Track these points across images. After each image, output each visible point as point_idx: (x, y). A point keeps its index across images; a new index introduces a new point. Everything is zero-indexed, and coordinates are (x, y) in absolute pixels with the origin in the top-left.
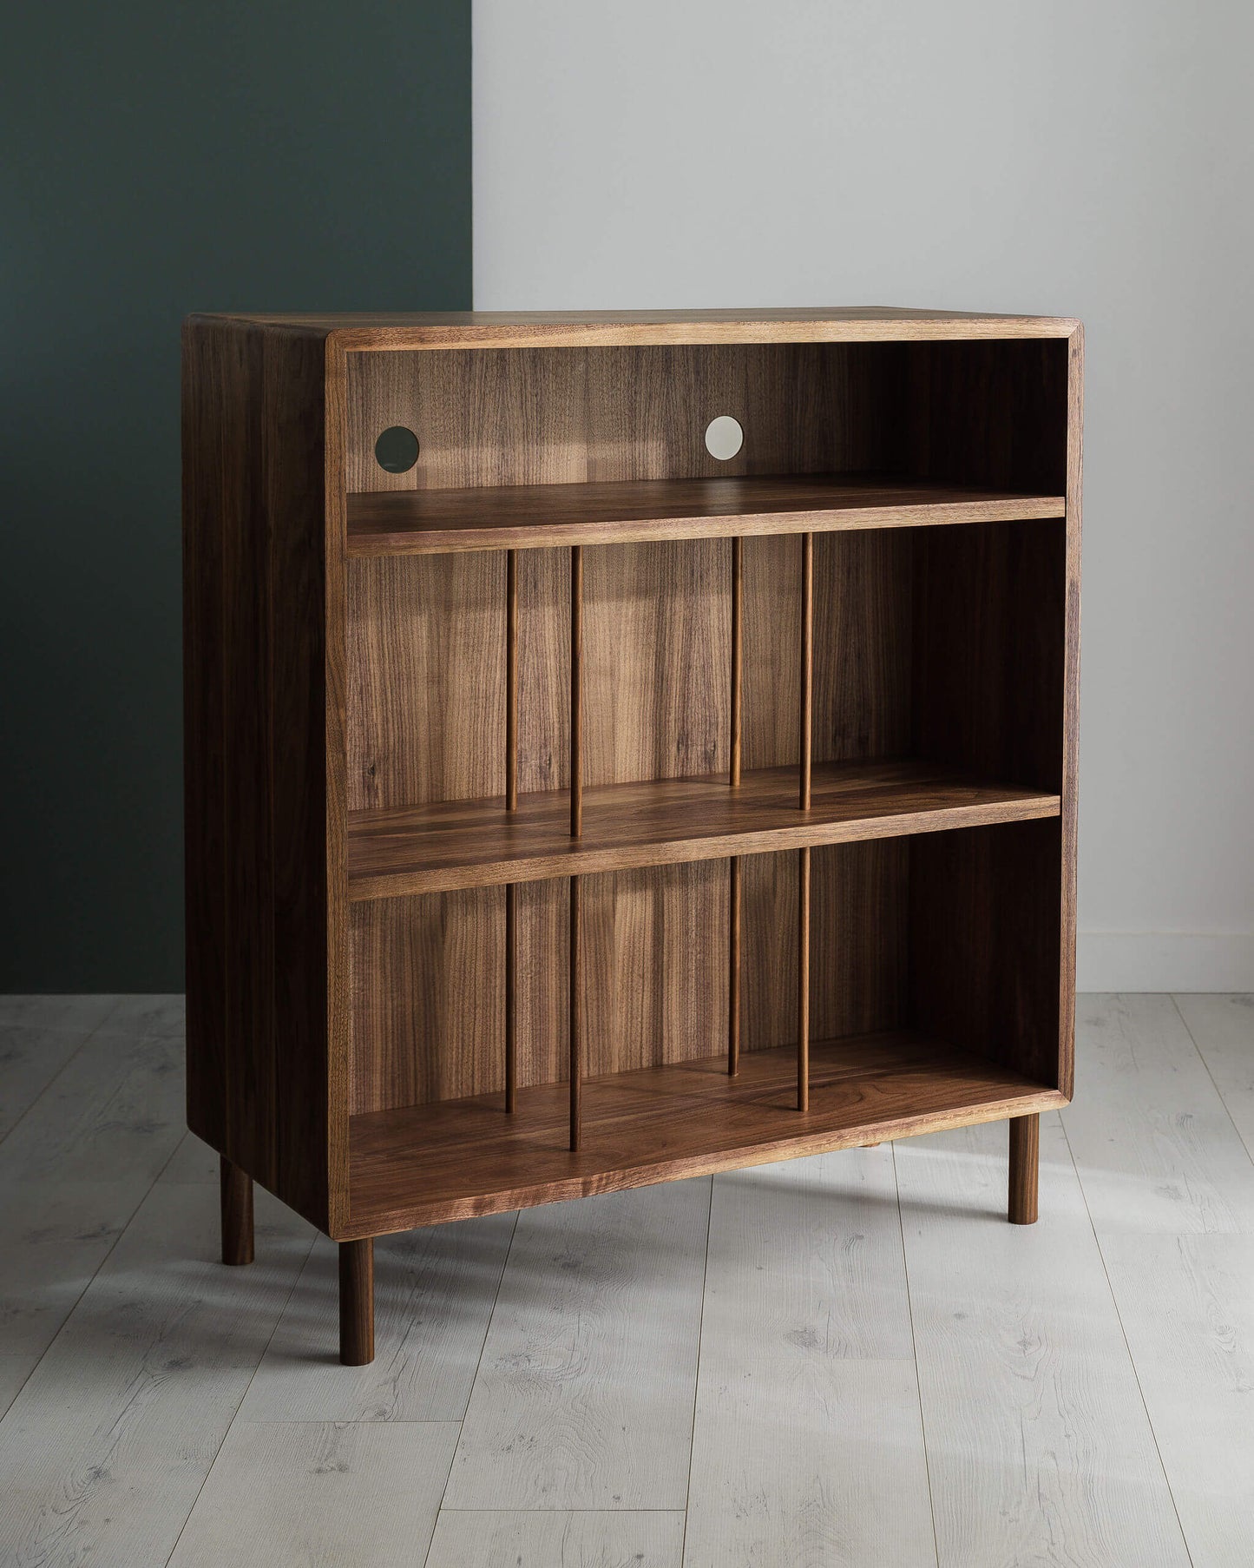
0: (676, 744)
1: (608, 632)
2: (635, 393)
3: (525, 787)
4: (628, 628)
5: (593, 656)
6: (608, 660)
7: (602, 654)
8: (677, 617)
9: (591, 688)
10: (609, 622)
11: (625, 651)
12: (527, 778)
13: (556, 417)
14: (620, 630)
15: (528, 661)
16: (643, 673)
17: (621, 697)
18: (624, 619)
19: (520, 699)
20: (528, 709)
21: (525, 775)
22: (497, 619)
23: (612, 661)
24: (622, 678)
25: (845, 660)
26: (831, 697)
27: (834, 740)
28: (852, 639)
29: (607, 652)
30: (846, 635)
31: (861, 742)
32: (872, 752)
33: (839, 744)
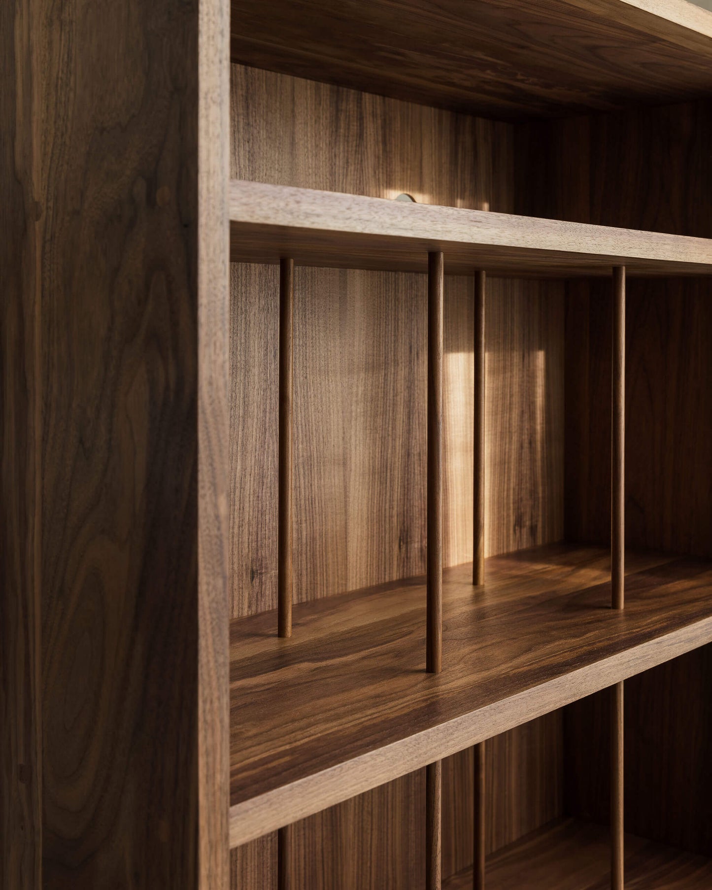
0: (397, 542)
1: (341, 414)
2: (335, 156)
3: (265, 604)
4: (358, 410)
5: (328, 441)
6: (341, 448)
7: (336, 439)
8: (399, 397)
9: (327, 480)
10: (342, 402)
11: (356, 436)
12: (267, 592)
13: (267, 170)
14: (351, 412)
15: (269, 448)
16: (371, 461)
17: (352, 490)
18: (354, 399)
19: (260, 494)
20: (268, 507)
21: (265, 589)
22: (238, 395)
23: (345, 448)
24: (353, 468)
25: (522, 447)
26: (512, 485)
27: (515, 530)
28: (526, 425)
29: (341, 438)
30: (522, 421)
31: (533, 530)
32: (539, 542)
33: (518, 532)
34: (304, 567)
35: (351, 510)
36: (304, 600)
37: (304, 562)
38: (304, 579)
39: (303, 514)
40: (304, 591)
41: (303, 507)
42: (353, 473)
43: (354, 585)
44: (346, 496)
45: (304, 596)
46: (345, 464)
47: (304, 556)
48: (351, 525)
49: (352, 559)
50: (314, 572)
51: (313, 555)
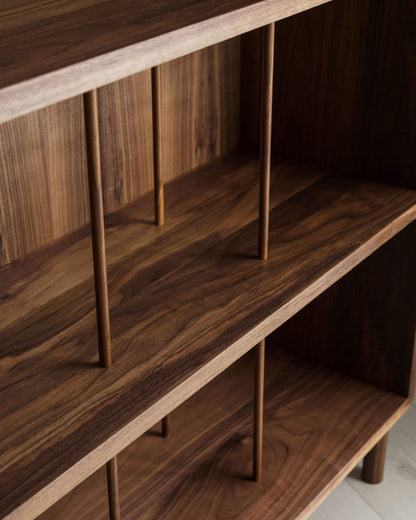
5: (26, 132)
6: (38, 134)
23: (41, 133)
24: (50, 146)
25: (202, 84)
26: (194, 117)
27: (196, 151)
28: (206, 65)
29: (37, 126)
30: (202, 63)
31: (212, 147)
32: (218, 153)
33: (199, 153)
34: (14, 234)
35: (51, 180)
36: (16, 258)
37: (13, 231)
38: (15, 243)
39: (9, 195)
40: (15, 252)
41: (8, 190)
42: (50, 151)
43: (58, 233)
44: (46, 170)
45: (16, 256)
46: (42, 146)
47: (13, 227)
48: (52, 190)
49: (55, 215)
50: (23, 235)
51: (21, 223)
